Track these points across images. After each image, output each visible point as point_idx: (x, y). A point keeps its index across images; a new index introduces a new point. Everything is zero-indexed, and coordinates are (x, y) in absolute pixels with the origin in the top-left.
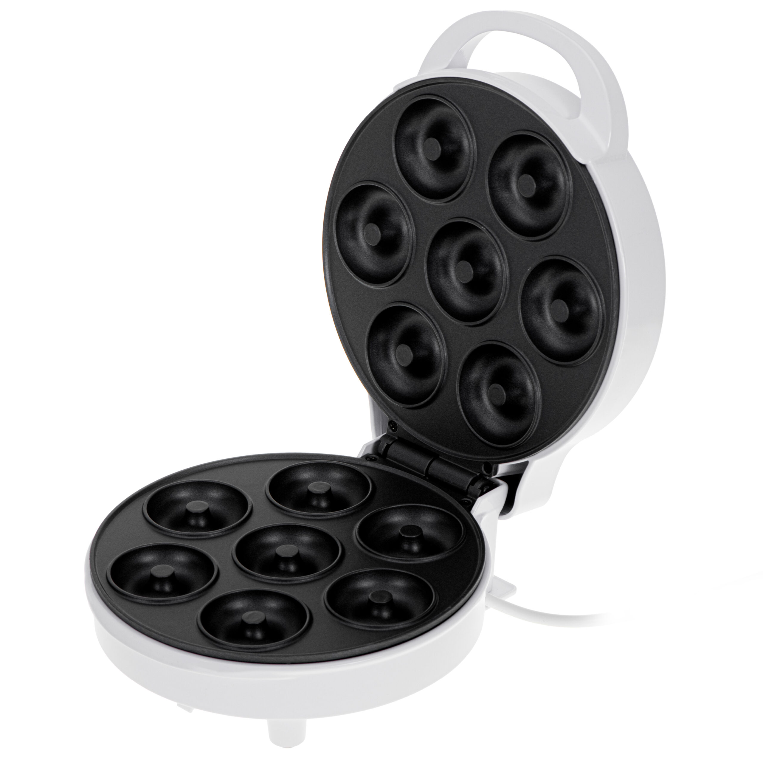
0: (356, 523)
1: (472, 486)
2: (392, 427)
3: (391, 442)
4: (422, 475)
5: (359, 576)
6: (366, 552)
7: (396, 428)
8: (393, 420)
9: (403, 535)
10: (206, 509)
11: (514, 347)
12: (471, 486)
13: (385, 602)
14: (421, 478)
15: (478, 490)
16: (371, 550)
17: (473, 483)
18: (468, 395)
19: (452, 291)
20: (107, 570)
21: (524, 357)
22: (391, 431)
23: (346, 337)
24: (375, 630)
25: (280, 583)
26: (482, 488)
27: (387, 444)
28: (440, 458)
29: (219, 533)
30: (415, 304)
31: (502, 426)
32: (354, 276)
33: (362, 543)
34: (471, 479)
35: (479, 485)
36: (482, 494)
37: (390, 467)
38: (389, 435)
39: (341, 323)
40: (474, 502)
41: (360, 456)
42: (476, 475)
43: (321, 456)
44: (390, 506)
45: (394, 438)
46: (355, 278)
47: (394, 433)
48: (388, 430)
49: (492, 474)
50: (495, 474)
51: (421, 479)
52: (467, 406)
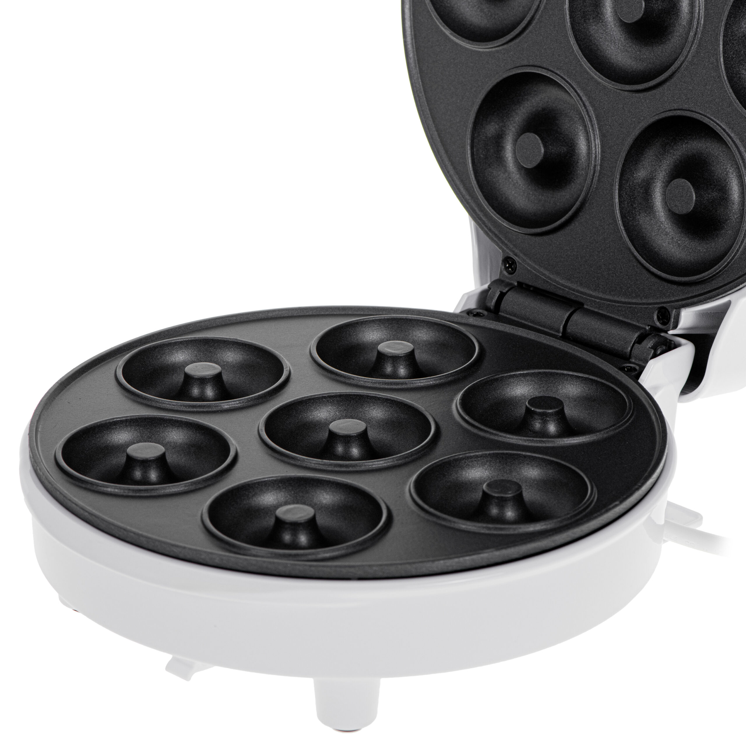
0: (456, 394)
1: (639, 345)
2: (508, 267)
3: (507, 289)
4: (557, 334)
5: (465, 462)
6: (475, 431)
7: (514, 270)
8: (509, 256)
9: (533, 409)
10: (215, 374)
11: (709, 116)
12: (636, 344)
13: (510, 496)
14: (558, 339)
15: (649, 350)
16: (482, 427)
17: (640, 340)
18: (632, 205)
19: (608, 45)
20: (56, 450)
21: (727, 131)
22: (505, 273)
23: (436, 133)
24: (495, 532)
25: (337, 469)
26: (655, 348)
27: (500, 291)
28: (586, 309)
29: (237, 404)
30: (547, 67)
31: (685, 252)
32: (451, 34)
33: (467, 418)
34: (636, 335)
35: (649, 343)
36: (655, 356)
37: (505, 325)
38: (503, 279)
39: (429, 112)
40: (642, 368)
41: (458, 311)
42: (645, 329)
43: (397, 310)
44: (510, 372)
45: (511, 284)
46: (452, 37)
47: (510, 276)
48: (501, 272)
49: (669, 327)
50: (675, 327)
51: (556, 340)
52: (631, 223)
